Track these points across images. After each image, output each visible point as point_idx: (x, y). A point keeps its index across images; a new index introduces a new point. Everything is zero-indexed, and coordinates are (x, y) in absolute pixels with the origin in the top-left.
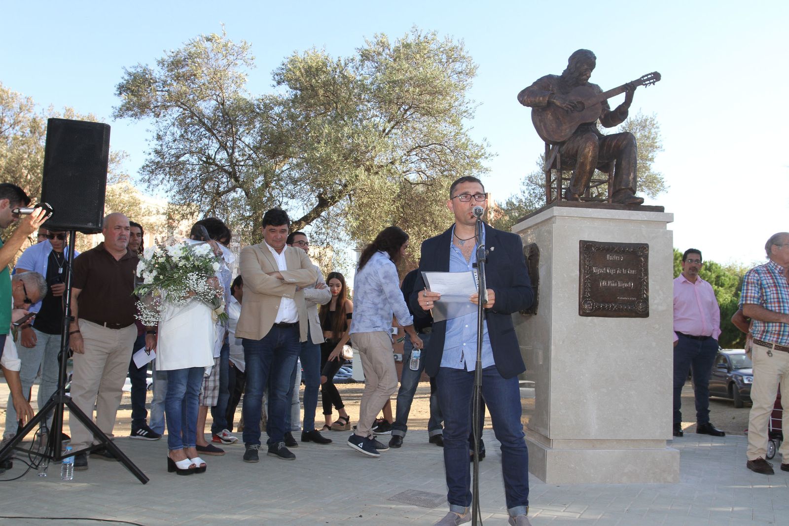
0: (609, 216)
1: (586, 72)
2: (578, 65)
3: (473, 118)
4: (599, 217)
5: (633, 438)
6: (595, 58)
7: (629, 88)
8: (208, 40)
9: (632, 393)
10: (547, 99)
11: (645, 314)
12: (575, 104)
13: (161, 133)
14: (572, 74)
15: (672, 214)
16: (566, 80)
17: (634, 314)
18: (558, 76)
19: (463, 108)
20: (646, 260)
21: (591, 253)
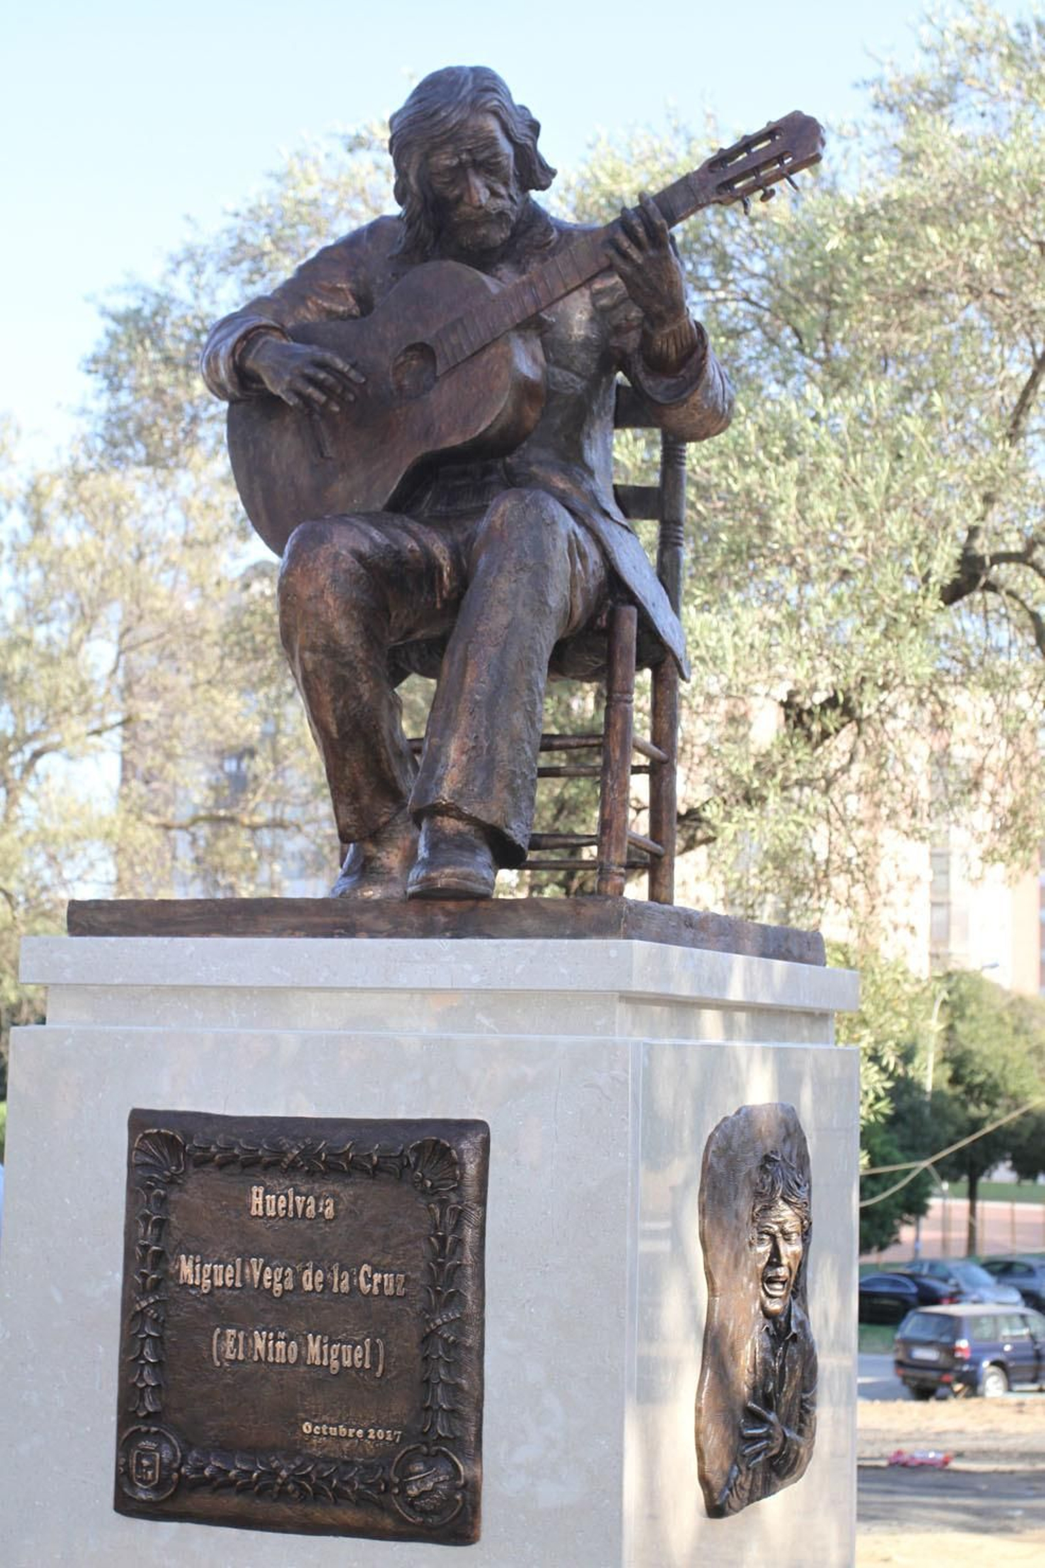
1: (448, 184)
11: (453, 1520)
17: (388, 1523)
20: (460, 1216)
21: (171, 1182)
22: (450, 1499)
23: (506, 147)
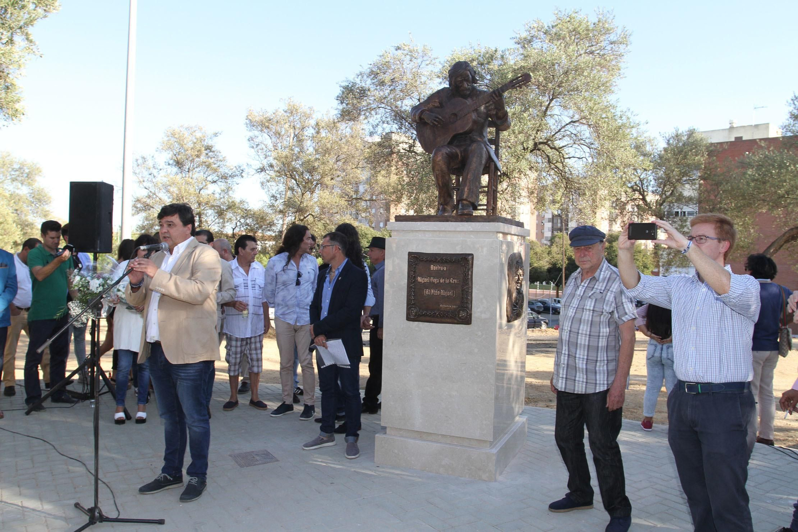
0: (436, 229)
1: (460, 83)
4: (427, 230)
8: (398, 48)
10: (418, 117)
11: (467, 321)
13: (372, 130)
17: (456, 321)
20: (469, 270)
21: (416, 264)
22: (466, 317)
23: (470, 77)
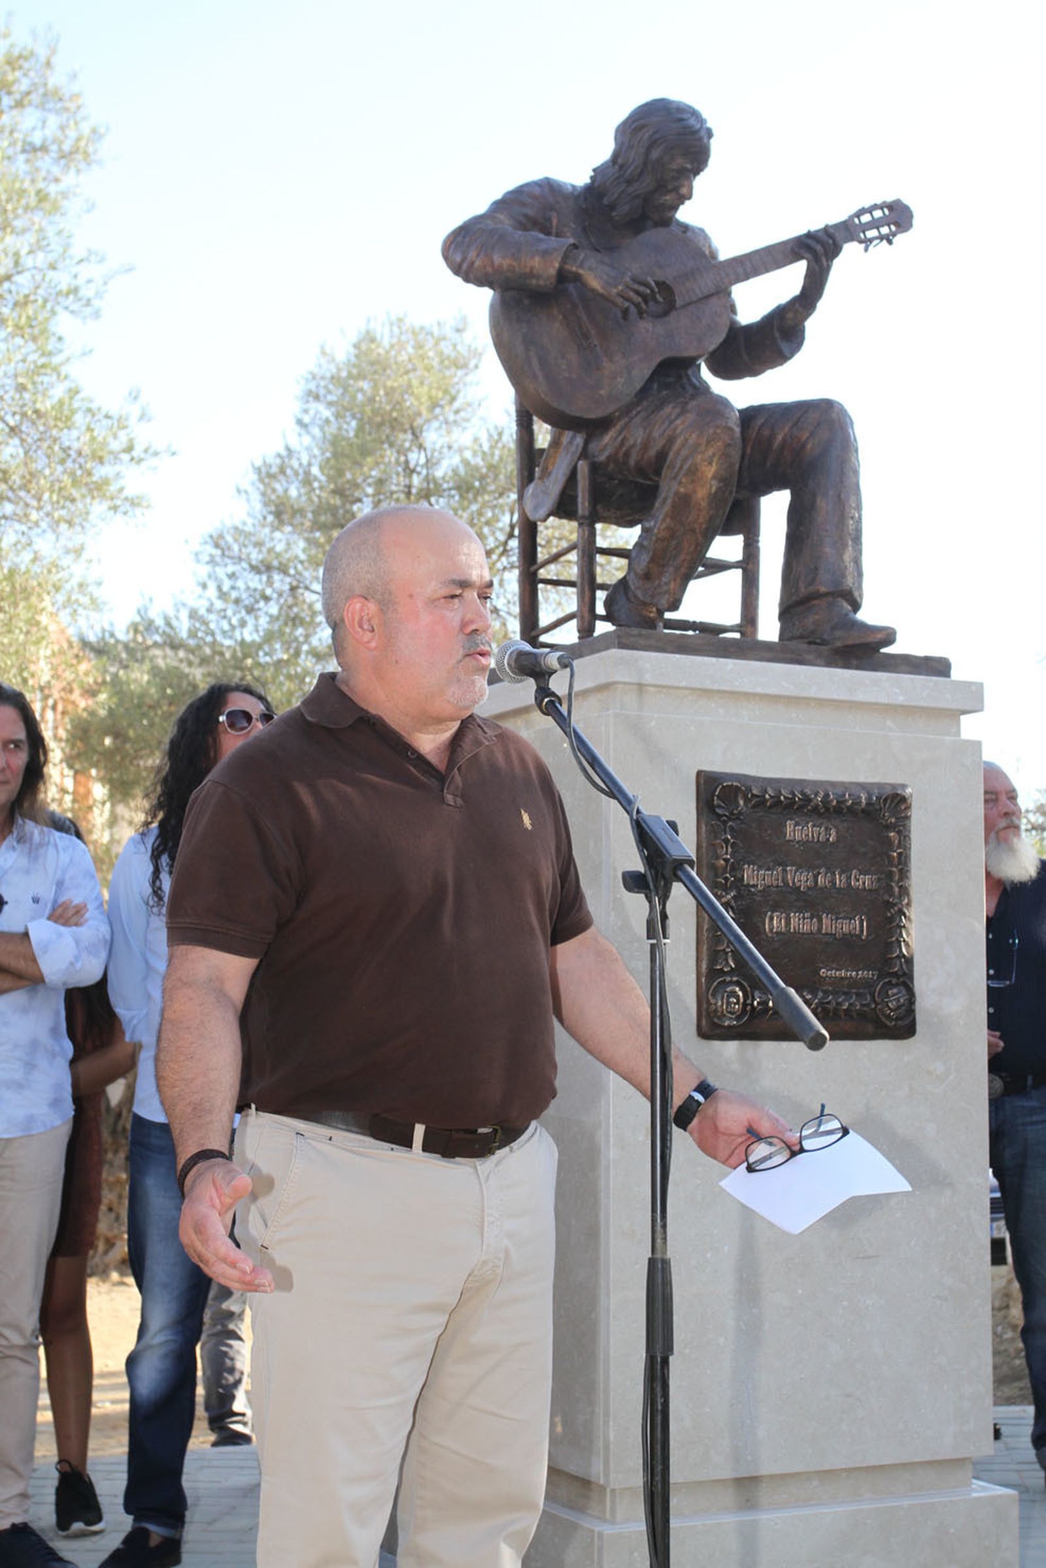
0: (788, 689)
1: (674, 179)
2: (655, 154)
3: (97, 315)
4: (759, 690)
5: (874, 1462)
6: (710, 134)
7: (819, 248)
9: (868, 1302)
10: (557, 265)
11: (904, 1026)
12: (652, 290)
14: (629, 182)
15: (979, 687)
16: (606, 201)
17: (870, 1028)
18: (574, 187)
19: (62, 279)
20: (906, 841)
21: (738, 818)
22: (902, 1010)
